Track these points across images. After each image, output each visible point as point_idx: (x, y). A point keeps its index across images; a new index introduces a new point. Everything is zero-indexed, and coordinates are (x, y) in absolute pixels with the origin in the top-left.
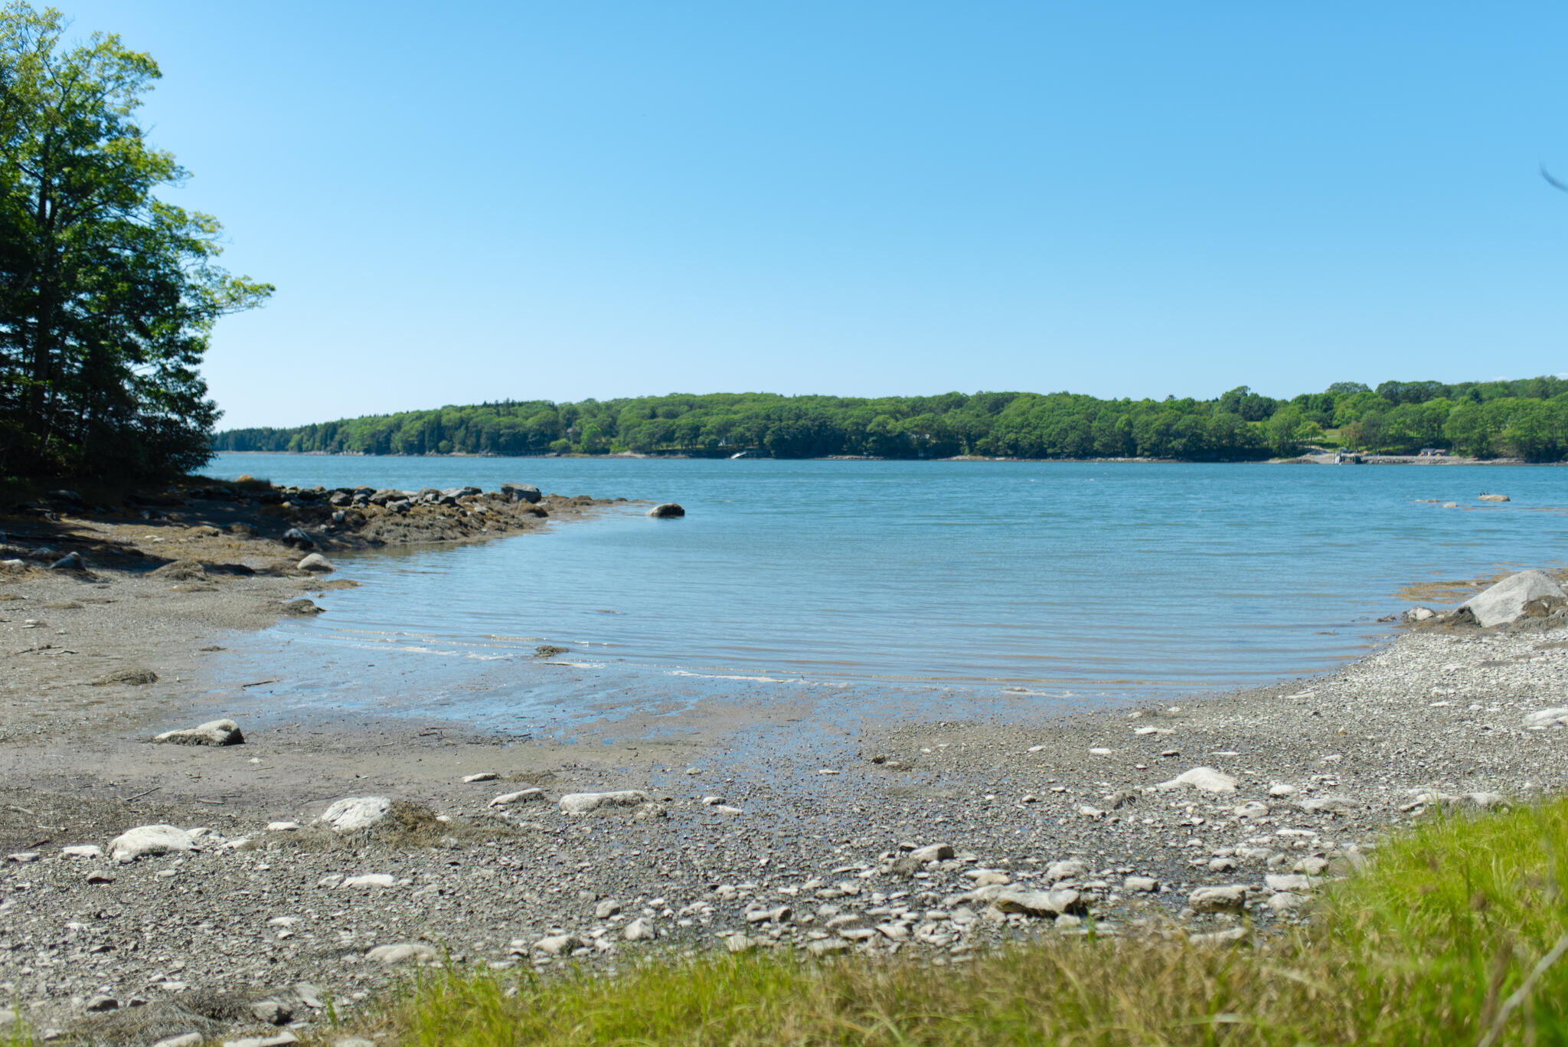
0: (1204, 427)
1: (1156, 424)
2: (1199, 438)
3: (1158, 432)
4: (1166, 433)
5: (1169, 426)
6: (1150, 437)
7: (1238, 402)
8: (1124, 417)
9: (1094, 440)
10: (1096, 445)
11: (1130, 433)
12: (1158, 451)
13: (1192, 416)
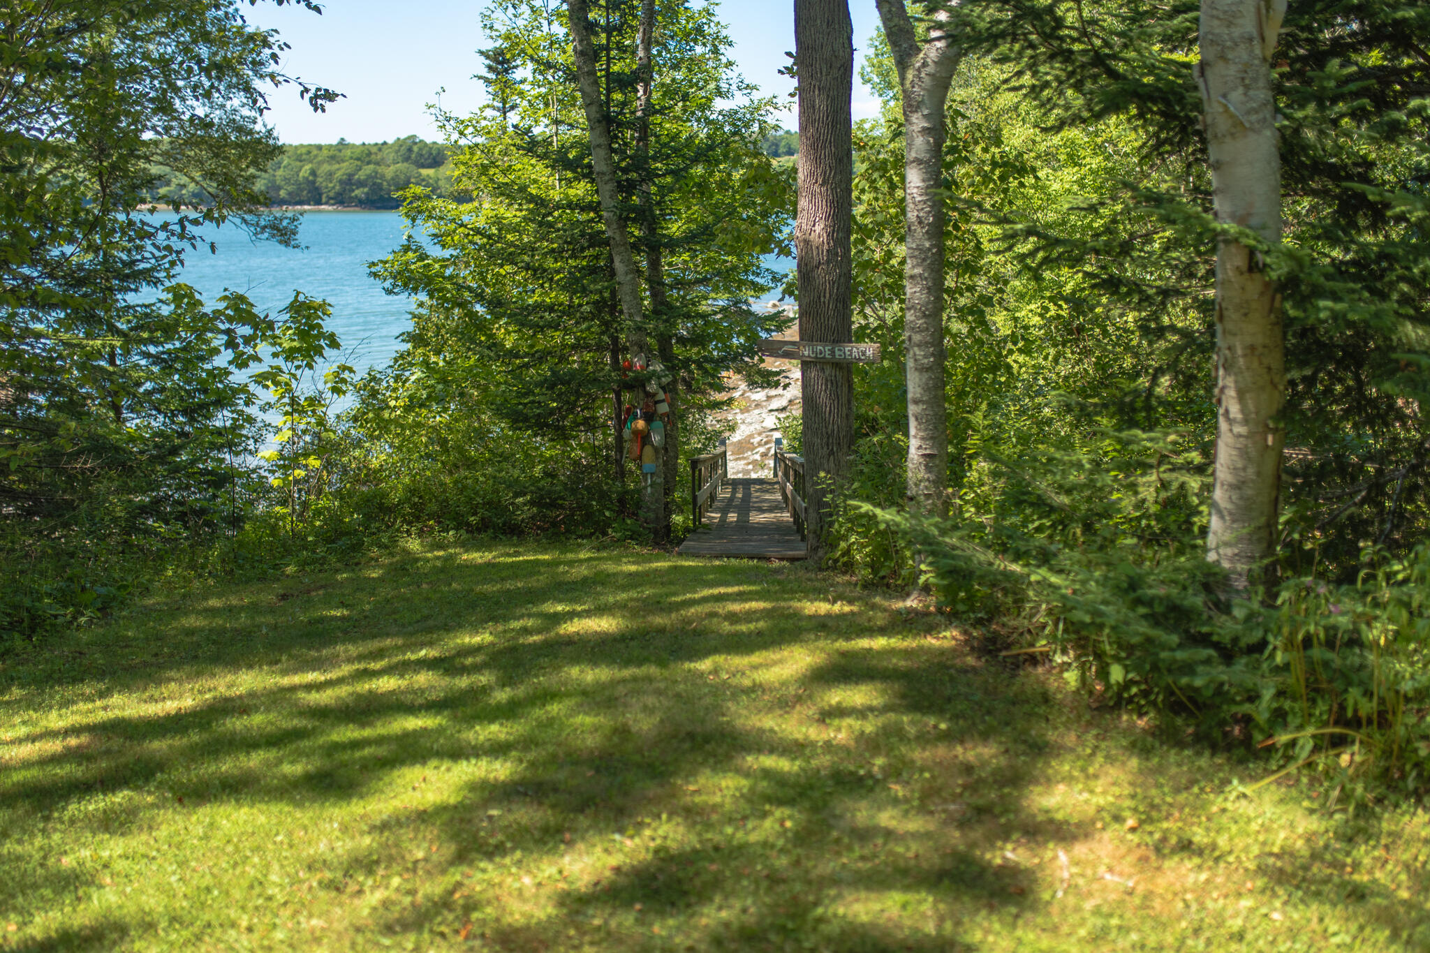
0: (382, 177)
1: (339, 174)
2: (380, 187)
3: (341, 182)
4: (349, 182)
5: (350, 176)
6: (333, 187)
7: (410, 150)
8: (308, 167)
9: (279, 188)
10: (282, 193)
11: (314, 182)
12: (342, 200)
13: (372, 166)
